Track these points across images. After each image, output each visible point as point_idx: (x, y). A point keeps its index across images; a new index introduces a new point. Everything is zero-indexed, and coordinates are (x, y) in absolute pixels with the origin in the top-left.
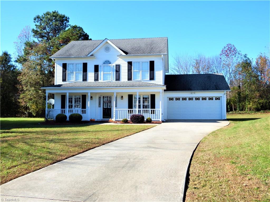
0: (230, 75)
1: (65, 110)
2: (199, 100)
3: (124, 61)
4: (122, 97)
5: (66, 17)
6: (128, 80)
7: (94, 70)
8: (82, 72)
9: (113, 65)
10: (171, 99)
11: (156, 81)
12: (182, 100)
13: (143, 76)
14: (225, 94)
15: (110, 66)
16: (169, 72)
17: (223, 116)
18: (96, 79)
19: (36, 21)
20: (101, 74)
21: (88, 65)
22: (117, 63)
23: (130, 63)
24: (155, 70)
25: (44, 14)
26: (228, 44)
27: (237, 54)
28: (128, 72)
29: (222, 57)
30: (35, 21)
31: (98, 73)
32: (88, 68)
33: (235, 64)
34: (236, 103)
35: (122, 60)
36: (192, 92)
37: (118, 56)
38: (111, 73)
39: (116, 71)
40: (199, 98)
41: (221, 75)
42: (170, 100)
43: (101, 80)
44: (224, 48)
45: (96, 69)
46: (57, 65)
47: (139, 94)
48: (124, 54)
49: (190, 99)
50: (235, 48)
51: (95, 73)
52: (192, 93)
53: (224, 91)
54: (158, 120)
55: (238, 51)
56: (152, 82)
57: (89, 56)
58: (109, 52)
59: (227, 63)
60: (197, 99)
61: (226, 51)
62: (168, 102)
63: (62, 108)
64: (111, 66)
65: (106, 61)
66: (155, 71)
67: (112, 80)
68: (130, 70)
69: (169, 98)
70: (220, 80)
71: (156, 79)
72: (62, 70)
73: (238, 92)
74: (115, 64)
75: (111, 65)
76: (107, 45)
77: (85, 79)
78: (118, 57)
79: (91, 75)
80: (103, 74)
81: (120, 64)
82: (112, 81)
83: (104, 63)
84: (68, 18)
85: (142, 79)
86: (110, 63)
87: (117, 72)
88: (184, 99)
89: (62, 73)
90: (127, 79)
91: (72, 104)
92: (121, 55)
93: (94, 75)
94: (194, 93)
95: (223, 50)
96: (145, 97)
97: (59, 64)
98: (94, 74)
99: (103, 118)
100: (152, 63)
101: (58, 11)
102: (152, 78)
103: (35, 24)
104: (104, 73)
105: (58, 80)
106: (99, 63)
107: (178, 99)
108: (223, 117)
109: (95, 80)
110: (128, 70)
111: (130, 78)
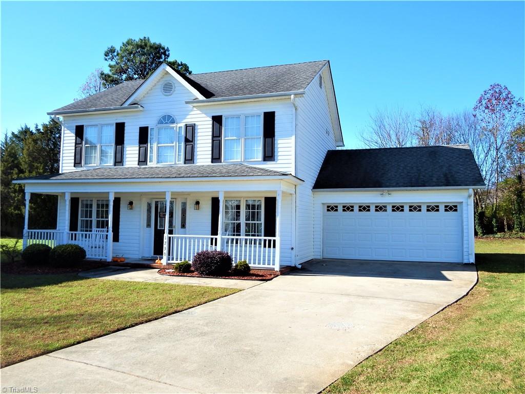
0: (497, 152)
1: (75, 234)
2: (402, 210)
3: (204, 115)
4: (198, 203)
5: (163, 48)
6: (212, 162)
7: (138, 138)
8: (113, 144)
9: (179, 125)
10: (332, 208)
11: (279, 162)
12: (360, 210)
13: (247, 151)
14: (470, 196)
15: (173, 128)
16: (344, 146)
17: (465, 254)
18: (143, 160)
19: (109, 57)
20: (153, 147)
21: (126, 128)
22: (189, 120)
23: (217, 120)
24: (276, 134)
25: (123, 43)
26: (492, 84)
27: (514, 106)
28: (213, 141)
29: (477, 112)
30: (106, 57)
31: (145, 145)
32: (125, 135)
33: (509, 129)
34: (513, 214)
35: (199, 112)
36: (383, 191)
37: (187, 103)
38: (174, 144)
39: (187, 140)
40: (402, 207)
41: (464, 148)
42: (328, 210)
43: (153, 163)
44: (483, 94)
45: (144, 136)
46: (65, 129)
47: (225, 197)
48: (201, 97)
49: (380, 208)
50: (509, 93)
51: (141, 146)
52: (382, 194)
53: (468, 189)
54: (271, 266)
55: (516, 99)
56: (269, 166)
57: (126, 105)
58: (171, 95)
59: (490, 127)
60: (398, 208)
61: (489, 100)
62: (324, 216)
63: (71, 230)
64: (175, 129)
65: (164, 117)
66: (276, 137)
67: (177, 162)
68: (216, 137)
69: (328, 207)
70: (461, 160)
71: (279, 158)
72: (74, 141)
73: (517, 189)
74: (185, 124)
75: (174, 125)
76: (167, 78)
77: (119, 160)
78: (190, 106)
79: (132, 152)
80: (158, 148)
81: (196, 123)
82: (175, 164)
83: (160, 122)
84: (166, 48)
85: (245, 158)
86: (173, 122)
87: (187, 144)
88: (364, 208)
89: (74, 148)
90: (210, 160)
91: (91, 218)
92: (196, 100)
93: (137, 152)
94: (389, 194)
95: (481, 98)
96: (251, 203)
97: (69, 128)
98: (138, 148)
99: (154, 254)
100: (269, 119)
101: (148, 38)
102: (269, 155)
103: (108, 64)
104: (159, 145)
105: (66, 164)
106: (149, 121)
107: (348, 208)
108: (465, 257)
109: (139, 161)
110: (213, 137)
111: (216, 158)
